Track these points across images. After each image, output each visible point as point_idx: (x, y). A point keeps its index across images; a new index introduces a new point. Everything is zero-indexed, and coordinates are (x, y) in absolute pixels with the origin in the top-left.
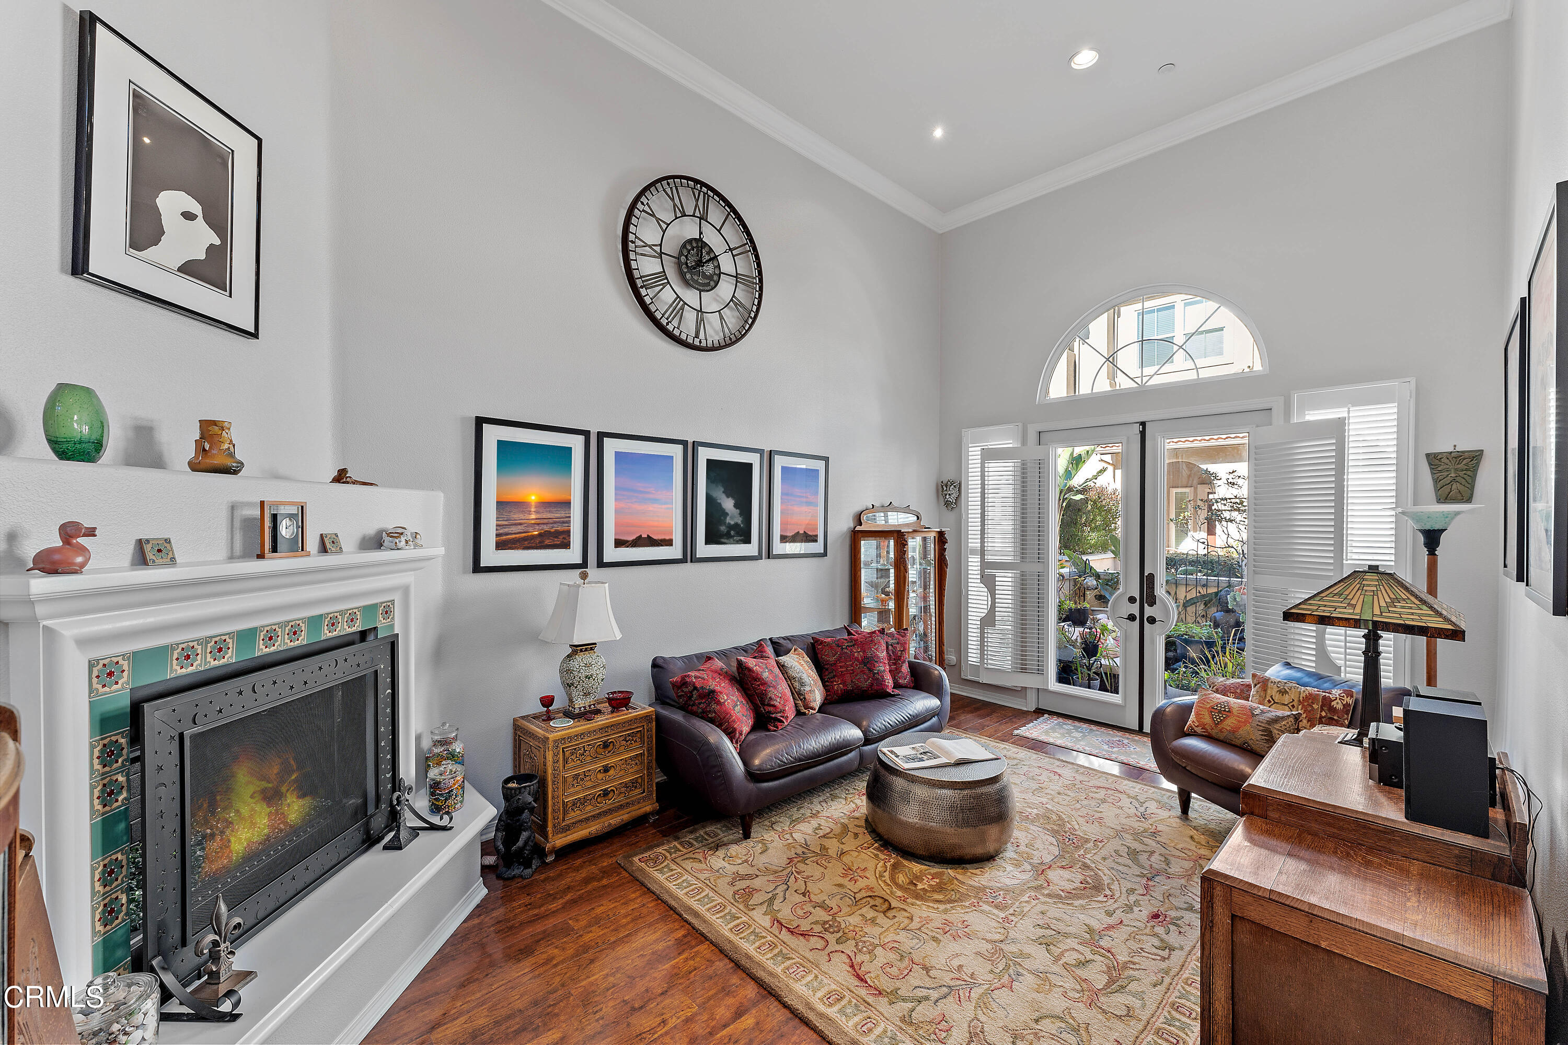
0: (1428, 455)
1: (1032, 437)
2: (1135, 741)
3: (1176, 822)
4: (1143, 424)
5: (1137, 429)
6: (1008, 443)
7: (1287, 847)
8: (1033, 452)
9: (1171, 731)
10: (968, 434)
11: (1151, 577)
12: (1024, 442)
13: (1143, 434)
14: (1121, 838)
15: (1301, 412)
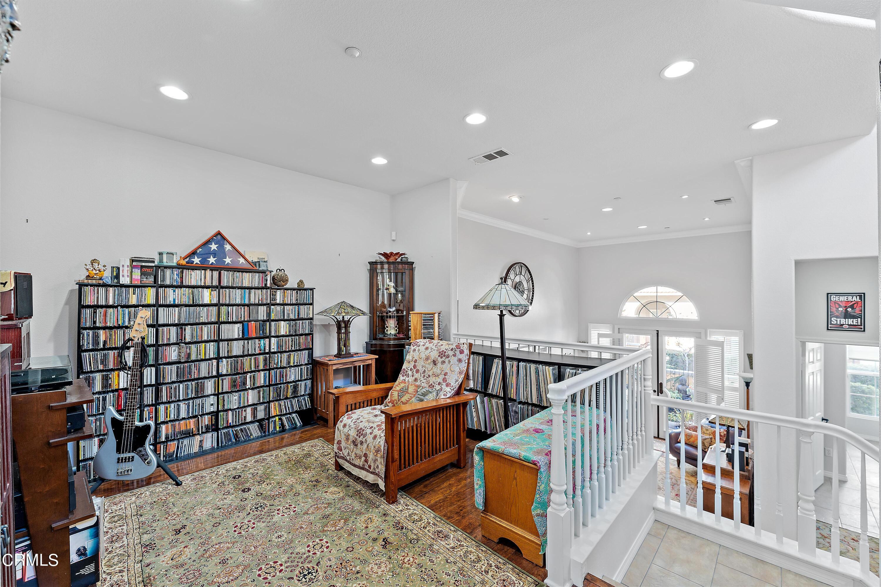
0: (747, 354)
1: (616, 331)
2: (657, 441)
3: (677, 469)
4: (658, 331)
5: (656, 332)
6: (608, 332)
7: (711, 475)
8: (618, 336)
9: (674, 441)
10: (591, 326)
11: (661, 384)
12: (613, 332)
13: (658, 334)
14: (662, 475)
15: (710, 337)
